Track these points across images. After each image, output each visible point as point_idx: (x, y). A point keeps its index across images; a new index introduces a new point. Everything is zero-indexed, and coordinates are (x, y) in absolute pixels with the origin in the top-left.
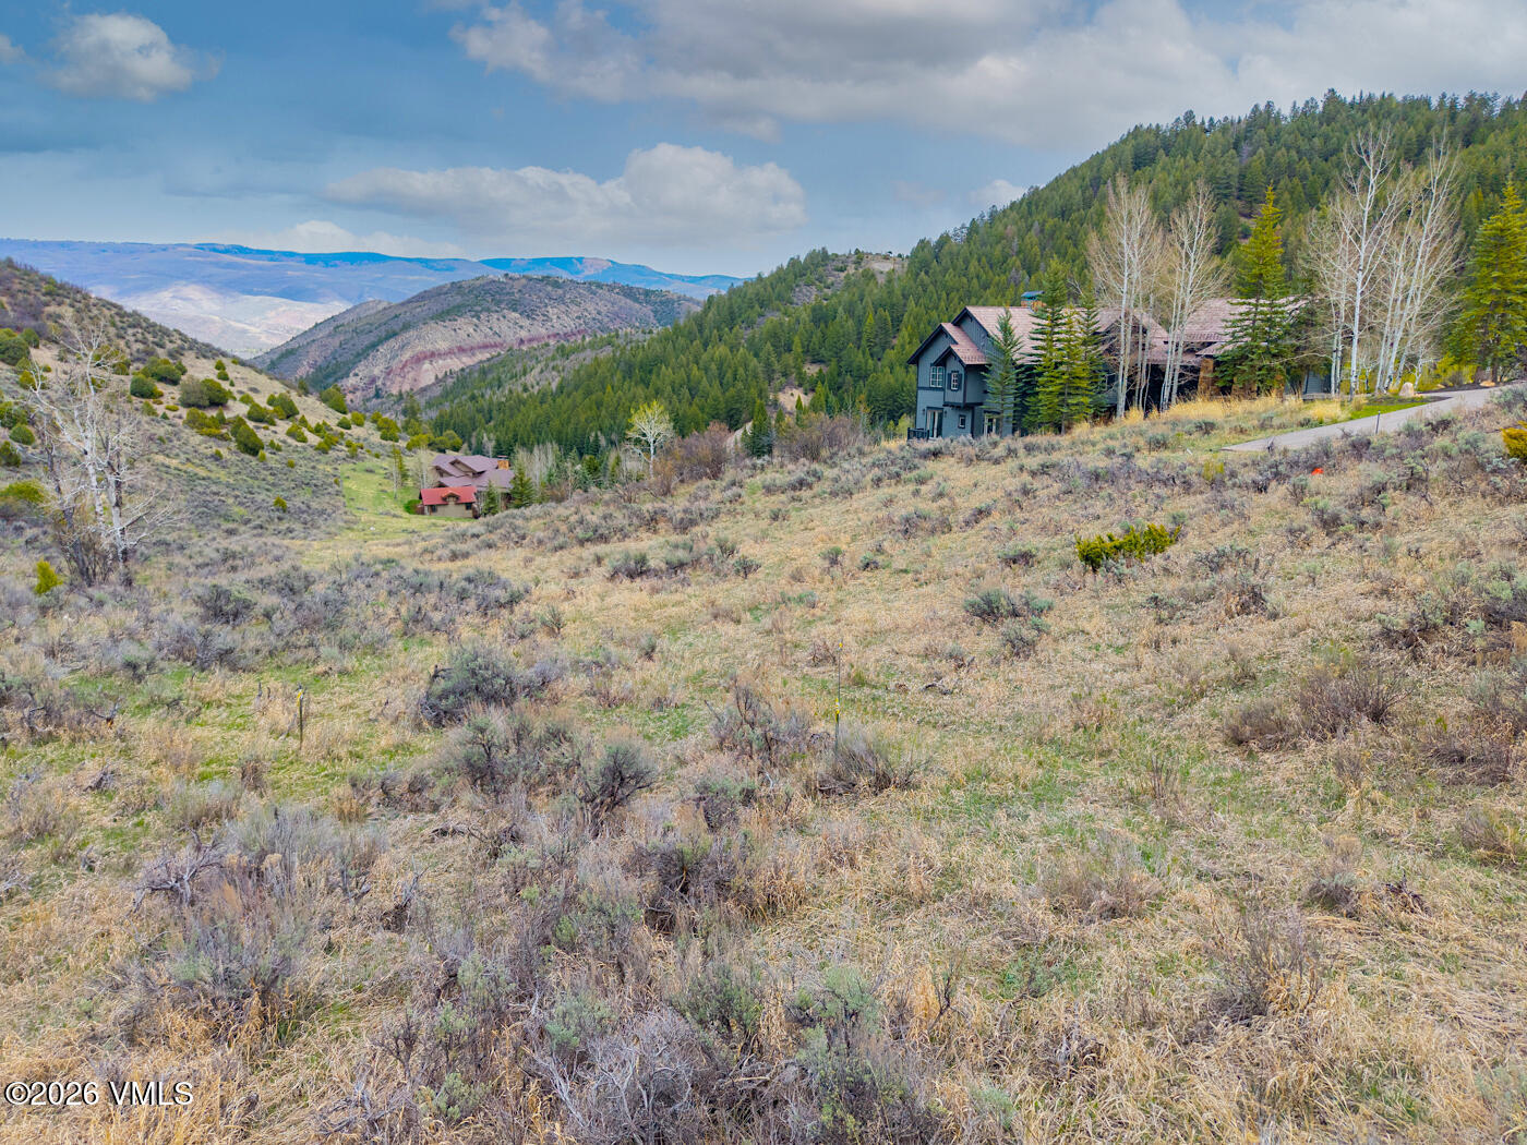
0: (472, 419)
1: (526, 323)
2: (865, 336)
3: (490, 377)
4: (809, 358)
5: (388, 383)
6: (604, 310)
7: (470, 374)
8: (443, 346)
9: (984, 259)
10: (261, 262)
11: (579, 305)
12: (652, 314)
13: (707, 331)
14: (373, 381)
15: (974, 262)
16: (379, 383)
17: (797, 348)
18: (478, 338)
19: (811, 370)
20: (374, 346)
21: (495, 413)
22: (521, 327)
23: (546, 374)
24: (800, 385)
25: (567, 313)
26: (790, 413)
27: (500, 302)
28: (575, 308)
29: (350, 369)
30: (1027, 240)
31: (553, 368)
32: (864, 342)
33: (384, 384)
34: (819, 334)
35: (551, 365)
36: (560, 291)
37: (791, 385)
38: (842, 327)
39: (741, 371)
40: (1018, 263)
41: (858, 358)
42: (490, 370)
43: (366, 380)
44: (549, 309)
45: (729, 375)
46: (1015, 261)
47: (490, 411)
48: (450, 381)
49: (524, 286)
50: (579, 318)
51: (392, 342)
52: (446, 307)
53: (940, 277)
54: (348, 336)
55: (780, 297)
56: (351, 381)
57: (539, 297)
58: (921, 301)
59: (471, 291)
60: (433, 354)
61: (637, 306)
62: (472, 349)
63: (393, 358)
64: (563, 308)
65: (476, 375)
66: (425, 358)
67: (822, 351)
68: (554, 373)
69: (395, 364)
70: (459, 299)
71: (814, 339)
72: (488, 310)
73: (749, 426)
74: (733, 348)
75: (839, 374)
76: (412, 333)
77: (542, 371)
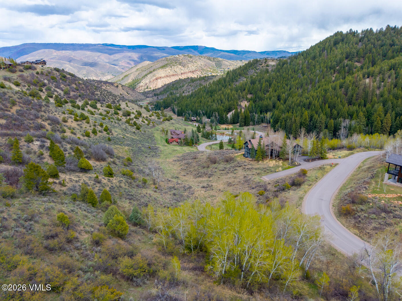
0: (172, 101)
1: (183, 68)
2: (262, 89)
3: (175, 86)
4: (249, 93)
5: (150, 85)
6: (202, 64)
7: (170, 85)
8: (163, 75)
9: (293, 70)
10: (118, 49)
11: (196, 63)
12: (215, 64)
13: (226, 83)
14: (146, 84)
15: (291, 71)
16: (148, 85)
17: (246, 91)
18: (171, 73)
19: (249, 96)
20: (146, 75)
21: (177, 100)
22: (182, 70)
23: (188, 87)
24: (246, 100)
25: (193, 65)
26: (244, 108)
27: (177, 63)
28: (195, 64)
29: (141, 81)
30: (304, 66)
31: (190, 85)
32: (262, 90)
33: (149, 85)
34: (252, 87)
35: (190, 84)
36: (192, 59)
37: (244, 100)
38: (257, 86)
39: (233, 97)
40: (301, 72)
41: (260, 94)
42: (175, 84)
43: (145, 84)
44: (189, 64)
45: (230, 98)
46: (300, 71)
47: (176, 99)
48: (165, 87)
49: (183, 58)
50: (196, 66)
51: (151, 75)
52: (164, 65)
53: (282, 74)
54: (140, 72)
55: (244, 74)
56: (141, 84)
57: (186, 61)
58: (277, 80)
59: (170, 60)
60: (160, 78)
61: (211, 62)
62: (170, 76)
63: (151, 78)
64: (192, 64)
65: (171, 85)
66: (159, 78)
67: (252, 91)
68: (190, 87)
69: (151, 80)
70: (167, 62)
71: (251, 88)
72: (174, 65)
73: (233, 111)
74: (231, 90)
75: (256, 98)
76: (156, 72)
77: (187, 86)
